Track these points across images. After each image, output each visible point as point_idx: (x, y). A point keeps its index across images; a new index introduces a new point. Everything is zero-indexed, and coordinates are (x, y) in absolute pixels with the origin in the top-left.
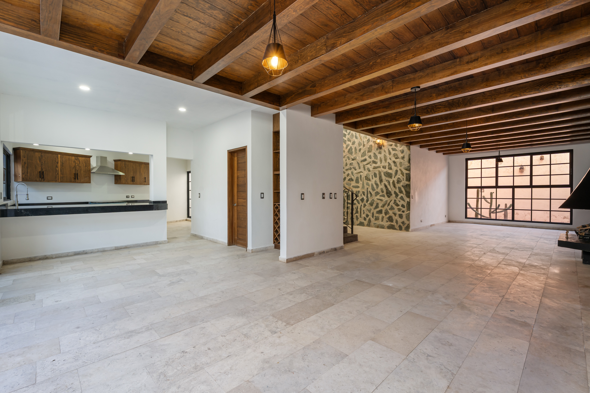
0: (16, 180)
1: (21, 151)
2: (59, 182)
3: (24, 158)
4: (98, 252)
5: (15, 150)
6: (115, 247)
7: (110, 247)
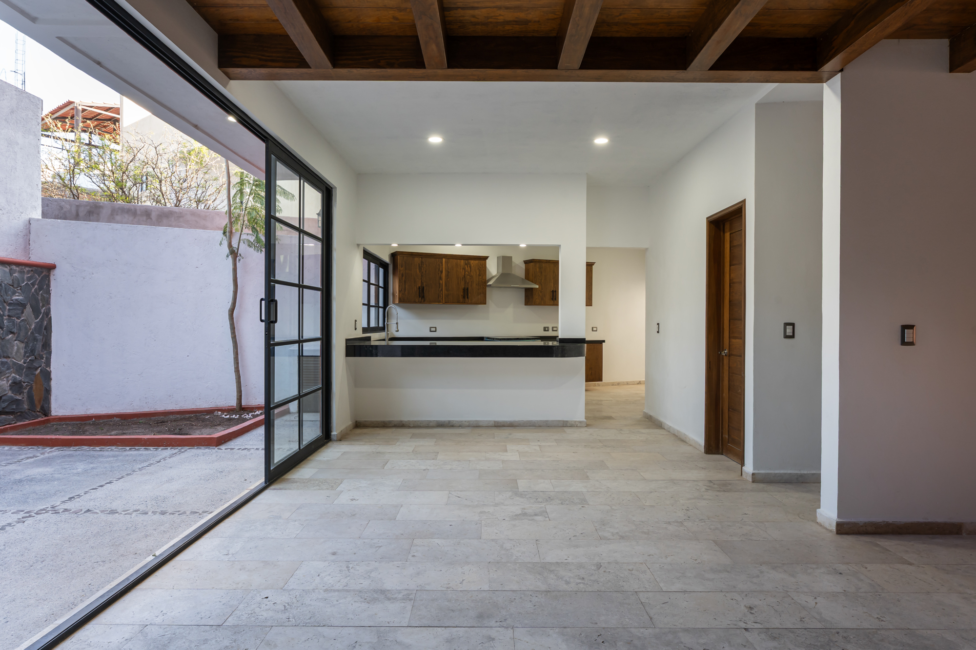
0: (394, 303)
1: (399, 257)
2: (443, 304)
3: (402, 267)
4: (469, 426)
5: (394, 256)
6: (495, 422)
7: (487, 421)
